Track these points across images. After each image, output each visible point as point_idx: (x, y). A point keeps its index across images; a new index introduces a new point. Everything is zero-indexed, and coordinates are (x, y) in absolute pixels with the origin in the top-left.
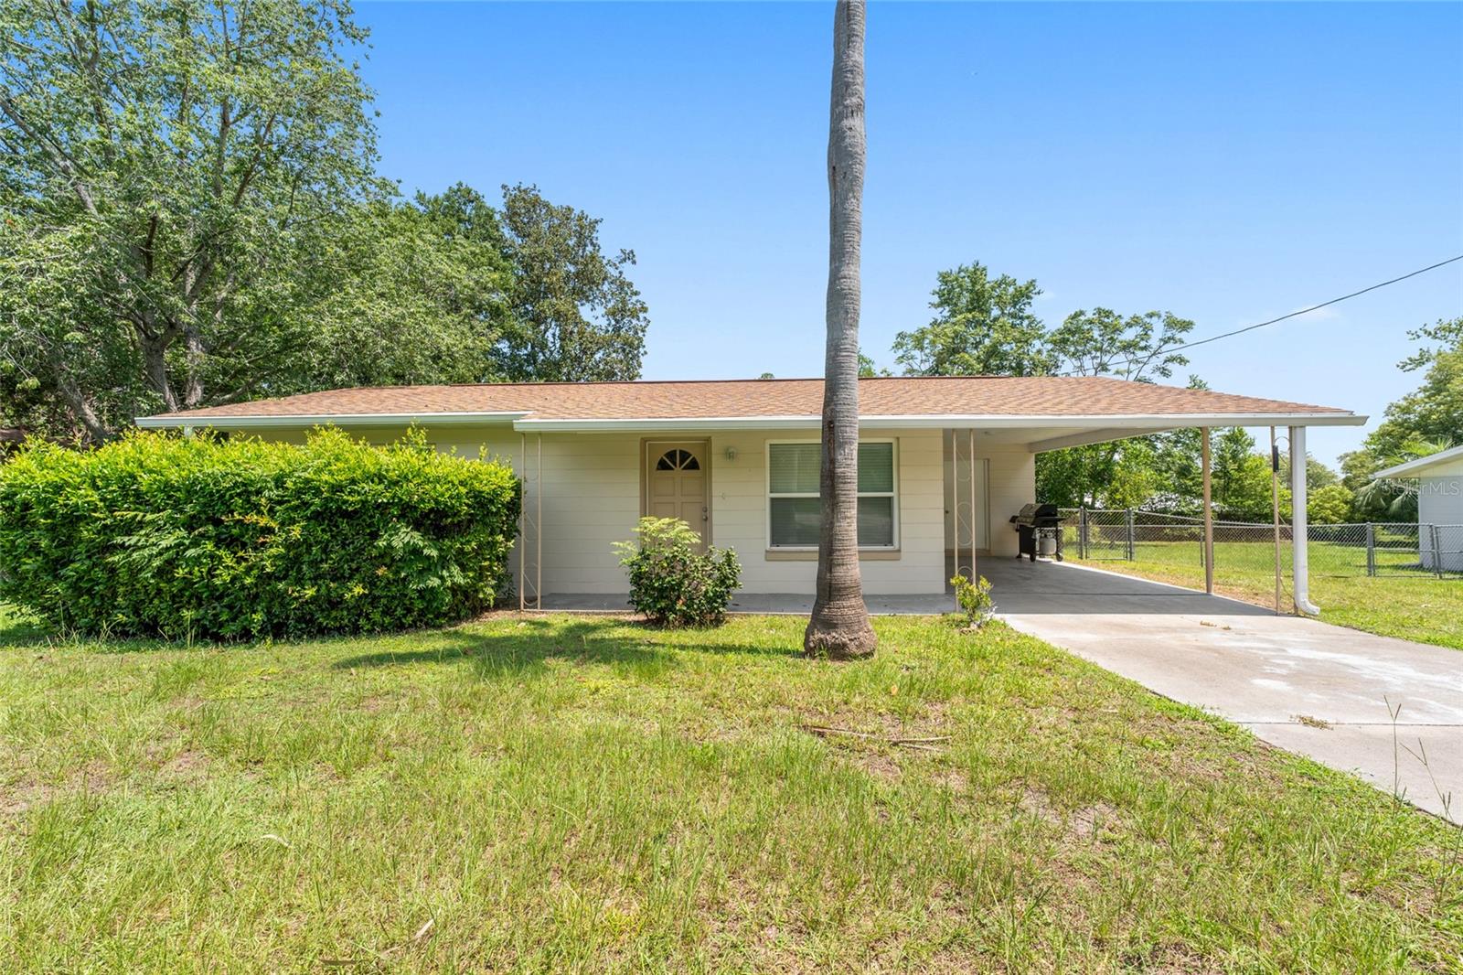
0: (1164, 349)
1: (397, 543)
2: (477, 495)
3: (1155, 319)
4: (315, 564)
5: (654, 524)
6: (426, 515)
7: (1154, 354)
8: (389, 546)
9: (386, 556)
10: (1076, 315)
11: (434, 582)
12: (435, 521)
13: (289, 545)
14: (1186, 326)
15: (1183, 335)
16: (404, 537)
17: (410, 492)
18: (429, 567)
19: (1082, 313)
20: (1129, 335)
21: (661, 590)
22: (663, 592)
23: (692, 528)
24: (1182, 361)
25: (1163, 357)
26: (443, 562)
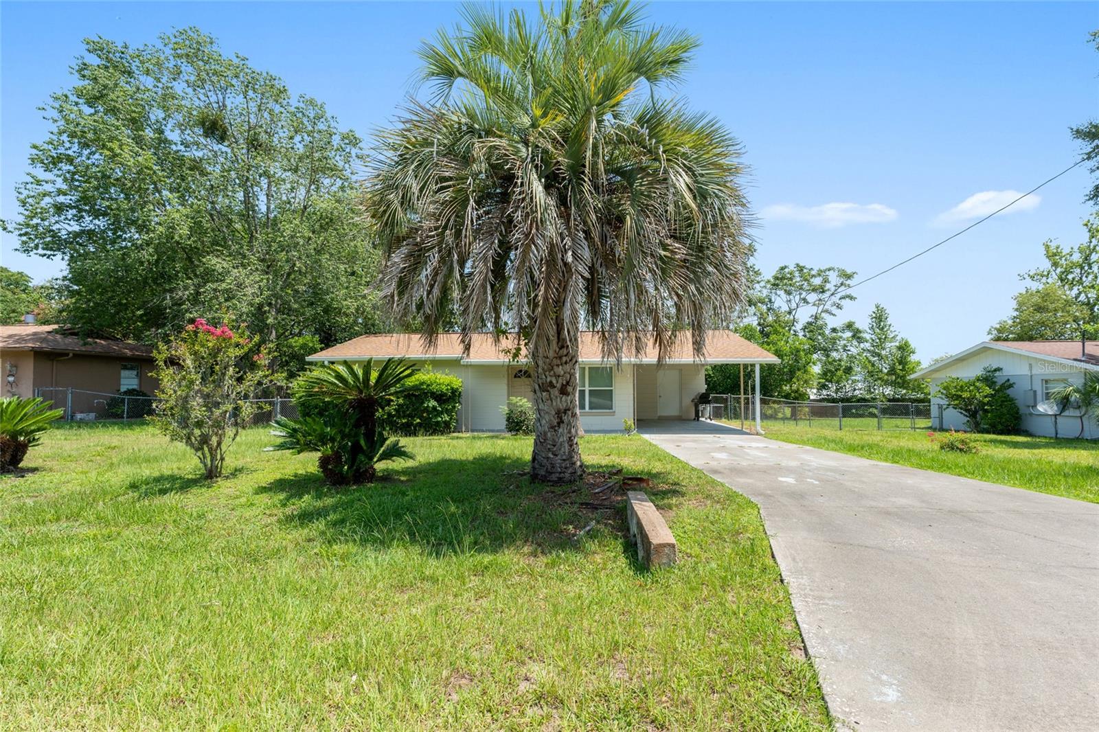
0: (839, 290)
1: (430, 405)
2: (452, 388)
3: (832, 272)
4: (404, 412)
5: (514, 399)
6: (437, 396)
7: (832, 294)
8: (428, 406)
9: (426, 409)
10: (782, 269)
11: (440, 419)
12: (440, 398)
13: (399, 405)
14: (849, 277)
15: (848, 282)
16: (432, 403)
17: (434, 388)
18: (439, 414)
19: (786, 267)
20: (817, 281)
21: (517, 422)
22: (518, 424)
23: (528, 401)
24: (851, 298)
25: (839, 296)
26: (442, 413)
